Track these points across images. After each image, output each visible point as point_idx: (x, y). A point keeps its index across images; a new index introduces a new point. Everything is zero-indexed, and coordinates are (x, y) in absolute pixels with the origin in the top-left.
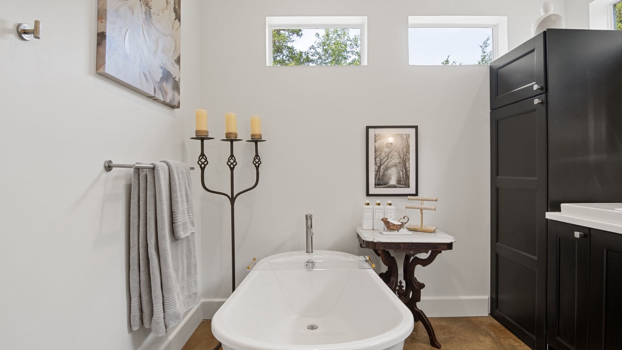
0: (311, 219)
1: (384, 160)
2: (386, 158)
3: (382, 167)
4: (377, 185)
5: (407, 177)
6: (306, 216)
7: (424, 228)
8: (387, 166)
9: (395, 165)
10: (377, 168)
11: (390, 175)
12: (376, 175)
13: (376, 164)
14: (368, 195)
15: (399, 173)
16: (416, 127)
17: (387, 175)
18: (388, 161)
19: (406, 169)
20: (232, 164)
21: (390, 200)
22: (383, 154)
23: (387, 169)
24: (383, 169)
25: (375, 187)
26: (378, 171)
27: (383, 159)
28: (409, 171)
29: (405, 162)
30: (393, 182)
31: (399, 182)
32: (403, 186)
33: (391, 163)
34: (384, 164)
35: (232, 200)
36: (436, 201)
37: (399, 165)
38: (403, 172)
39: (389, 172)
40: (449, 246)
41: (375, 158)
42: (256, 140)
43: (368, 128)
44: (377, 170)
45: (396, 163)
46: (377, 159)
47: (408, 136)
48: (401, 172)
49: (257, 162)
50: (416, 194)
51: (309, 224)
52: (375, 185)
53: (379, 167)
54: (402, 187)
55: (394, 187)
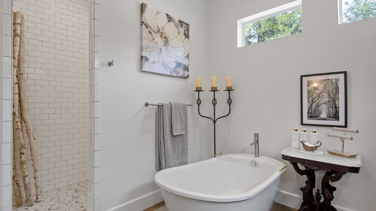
0: (258, 136)
1: (316, 99)
2: (318, 98)
3: (314, 104)
4: (310, 117)
5: (337, 112)
6: (255, 134)
8: (318, 103)
9: (325, 103)
10: (310, 105)
11: (320, 110)
12: (309, 110)
13: (309, 102)
14: (302, 124)
15: (329, 109)
16: (345, 73)
17: (318, 110)
18: (319, 100)
19: (335, 106)
20: (214, 102)
21: (314, 129)
22: (315, 95)
23: (318, 106)
24: (315, 106)
25: (308, 119)
26: (310, 107)
27: (315, 98)
28: (339, 107)
29: (335, 101)
30: (324, 115)
31: (329, 116)
32: (333, 119)
33: (321, 102)
34: (316, 102)
35: (215, 122)
36: (357, 132)
37: (329, 103)
38: (332, 108)
39: (320, 108)
41: (308, 98)
42: (229, 90)
43: (302, 77)
44: (309, 106)
45: (326, 101)
46: (309, 99)
47: (337, 80)
48: (331, 109)
49: (230, 102)
50: (346, 126)
51: (256, 139)
52: (308, 117)
53: (312, 105)
54: (331, 120)
55: (325, 119)
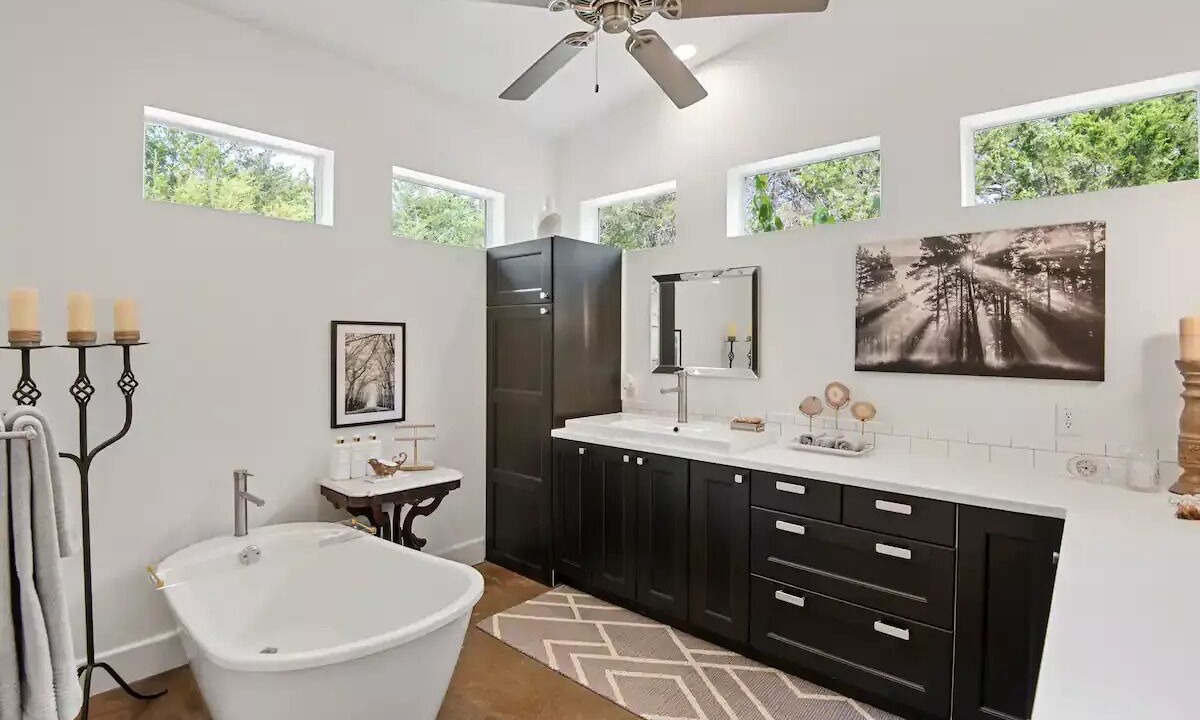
0: (245, 476)
1: (359, 372)
2: (363, 369)
3: (356, 382)
4: (348, 408)
5: (391, 397)
7: (419, 465)
8: (363, 380)
9: (375, 379)
10: (349, 383)
11: (367, 393)
12: (347, 396)
13: (347, 377)
14: (335, 425)
15: (379, 390)
16: (403, 325)
17: (363, 393)
18: (365, 373)
19: (389, 384)
20: (82, 391)
22: (358, 363)
23: (363, 384)
24: (357, 386)
25: (345, 414)
26: (350, 389)
27: (358, 370)
28: (394, 387)
29: (388, 373)
30: (372, 403)
31: (380, 404)
32: (386, 408)
33: (368, 377)
34: (360, 378)
35: (83, 462)
36: (434, 426)
37: (379, 379)
38: (385, 388)
39: (366, 389)
40: (456, 484)
41: (346, 370)
42: (126, 343)
43: (334, 324)
44: (348, 386)
45: (376, 376)
46: (349, 371)
47: (393, 337)
48: (383, 389)
49: (127, 384)
50: (403, 419)
51: (241, 487)
52: (346, 409)
53: (352, 384)
54: (384, 410)
55: (375, 411)
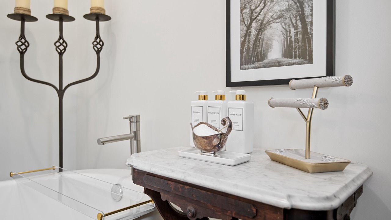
1: (258, 10)
2: (262, 5)
3: (254, 25)
4: (245, 62)
5: (307, 36)
8: (263, 21)
9: (280, 17)
10: (245, 28)
11: (269, 39)
12: (243, 44)
13: (243, 21)
14: (230, 84)
17: (263, 40)
18: (265, 10)
19: (303, 20)
24: (256, 30)
25: (241, 69)
26: (246, 36)
27: (256, 8)
28: (311, 23)
30: (275, 52)
31: (288, 53)
32: (297, 60)
33: (271, 14)
34: (258, 18)
35: (61, 93)
37: (287, 15)
38: (296, 28)
39: (268, 32)
41: (242, 10)
44: (244, 32)
45: (281, 11)
46: (245, 11)
48: (292, 30)
52: (241, 65)
53: (249, 27)
54: (293, 64)
55: (279, 64)
